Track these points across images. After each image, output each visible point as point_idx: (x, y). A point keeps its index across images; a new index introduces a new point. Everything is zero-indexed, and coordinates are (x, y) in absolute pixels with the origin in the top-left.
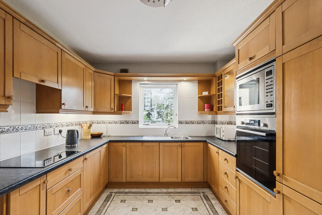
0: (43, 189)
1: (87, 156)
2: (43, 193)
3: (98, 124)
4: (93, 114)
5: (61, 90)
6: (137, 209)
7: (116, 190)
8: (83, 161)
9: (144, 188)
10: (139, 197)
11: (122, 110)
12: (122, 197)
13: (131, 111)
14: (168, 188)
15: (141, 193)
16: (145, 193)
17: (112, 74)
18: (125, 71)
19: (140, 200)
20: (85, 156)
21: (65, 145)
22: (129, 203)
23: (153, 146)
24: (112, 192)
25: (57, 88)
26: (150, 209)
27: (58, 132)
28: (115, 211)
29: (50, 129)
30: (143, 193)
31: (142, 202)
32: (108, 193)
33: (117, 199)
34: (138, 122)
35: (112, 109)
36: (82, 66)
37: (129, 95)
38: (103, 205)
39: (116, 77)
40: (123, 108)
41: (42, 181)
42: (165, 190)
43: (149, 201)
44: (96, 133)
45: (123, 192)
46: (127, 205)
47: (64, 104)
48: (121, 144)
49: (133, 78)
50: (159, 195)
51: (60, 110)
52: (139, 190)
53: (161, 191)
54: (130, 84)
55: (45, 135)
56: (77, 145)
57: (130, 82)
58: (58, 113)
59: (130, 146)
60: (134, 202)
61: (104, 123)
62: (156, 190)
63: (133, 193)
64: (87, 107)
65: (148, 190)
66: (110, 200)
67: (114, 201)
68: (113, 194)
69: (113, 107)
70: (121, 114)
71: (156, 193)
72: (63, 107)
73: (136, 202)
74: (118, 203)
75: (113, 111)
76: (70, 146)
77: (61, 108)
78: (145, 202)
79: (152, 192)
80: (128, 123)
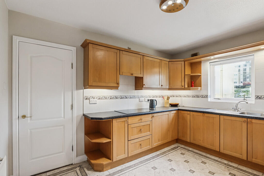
0: (126, 124)
1: (155, 115)
2: (126, 125)
3: (177, 98)
4: (169, 90)
5: (143, 77)
6: (189, 162)
7: (183, 146)
8: (152, 117)
9: (206, 153)
10: (197, 156)
11: (192, 86)
12: (183, 151)
13: (201, 87)
14: (232, 162)
15: (200, 154)
16: (204, 156)
17: (183, 60)
18: (195, 55)
19: (196, 158)
20: (153, 115)
21: (149, 108)
22: (186, 157)
23: (214, 117)
24: (179, 146)
25: (140, 76)
26: (199, 166)
27: (147, 101)
28: (173, 156)
29: (142, 98)
30: (202, 155)
31: (196, 160)
32: (176, 146)
33: (179, 152)
34: (207, 96)
35: (183, 86)
36: (158, 60)
37: (199, 74)
38: (169, 151)
39: (185, 62)
40: (193, 85)
41: (126, 120)
42: (226, 162)
43: (203, 162)
44: (174, 103)
45: (187, 149)
46: (184, 157)
47: (144, 85)
48: (186, 112)
49: (202, 59)
50: (216, 162)
51: (143, 88)
52: (201, 153)
53: (221, 161)
54: (199, 65)
55: (139, 101)
56: (155, 108)
57: (200, 63)
58: (142, 89)
59: (193, 115)
60: (190, 157)
61: (181, 97)
62: (217, 158)
63: (194, 152)
64: (162, 86)
65: (208, 156)
66: (175, 150)
67: (177, 151)
68: (179, 148)
69: (183, 84)
70: (190, 90)
71: (214, 160)
72: (144, 86)
73: (192, 158)
74: (179, 154)
75: (183, 87)
76: (151, 108)
77: (143, 87)
78: (199, 161)
79: (211, 158)
80: (198, 97)
